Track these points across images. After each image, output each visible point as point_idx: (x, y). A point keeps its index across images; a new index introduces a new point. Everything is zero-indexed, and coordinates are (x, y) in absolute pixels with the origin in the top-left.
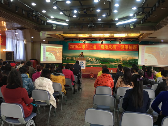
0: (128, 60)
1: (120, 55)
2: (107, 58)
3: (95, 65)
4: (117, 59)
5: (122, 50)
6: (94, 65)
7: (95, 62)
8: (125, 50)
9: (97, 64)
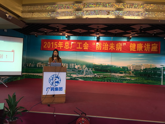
0: (142, 69)
1: (129, 60)
2: (107, 65)
3: (86, 77)
4: (123, 68)
5: (132, 52)
6: (84, 78)
7: (86, 71)
8: (137, 52)
9: (89, 76)
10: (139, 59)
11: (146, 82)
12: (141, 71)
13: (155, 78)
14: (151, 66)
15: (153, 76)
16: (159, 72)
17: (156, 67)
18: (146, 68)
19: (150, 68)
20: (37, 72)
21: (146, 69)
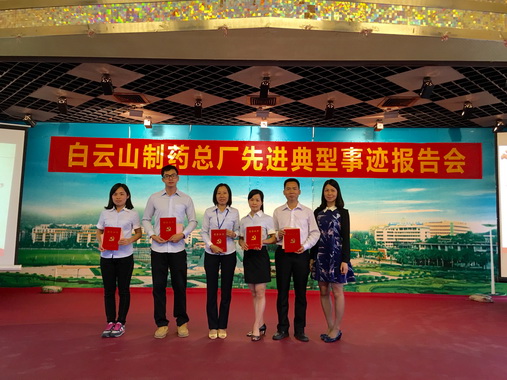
0: (423, 239)
4: (357, 236)
10: (411, 205)
11: (439, 286)
12: (418, 246)
13: (469, 269)
14: (452, 230)
15: (463, 265)
16: (481, 250)
17: (469, 233)
18: (437, 237)
19: (448, 237)
20: (34, 260)
21: (435, 239)
